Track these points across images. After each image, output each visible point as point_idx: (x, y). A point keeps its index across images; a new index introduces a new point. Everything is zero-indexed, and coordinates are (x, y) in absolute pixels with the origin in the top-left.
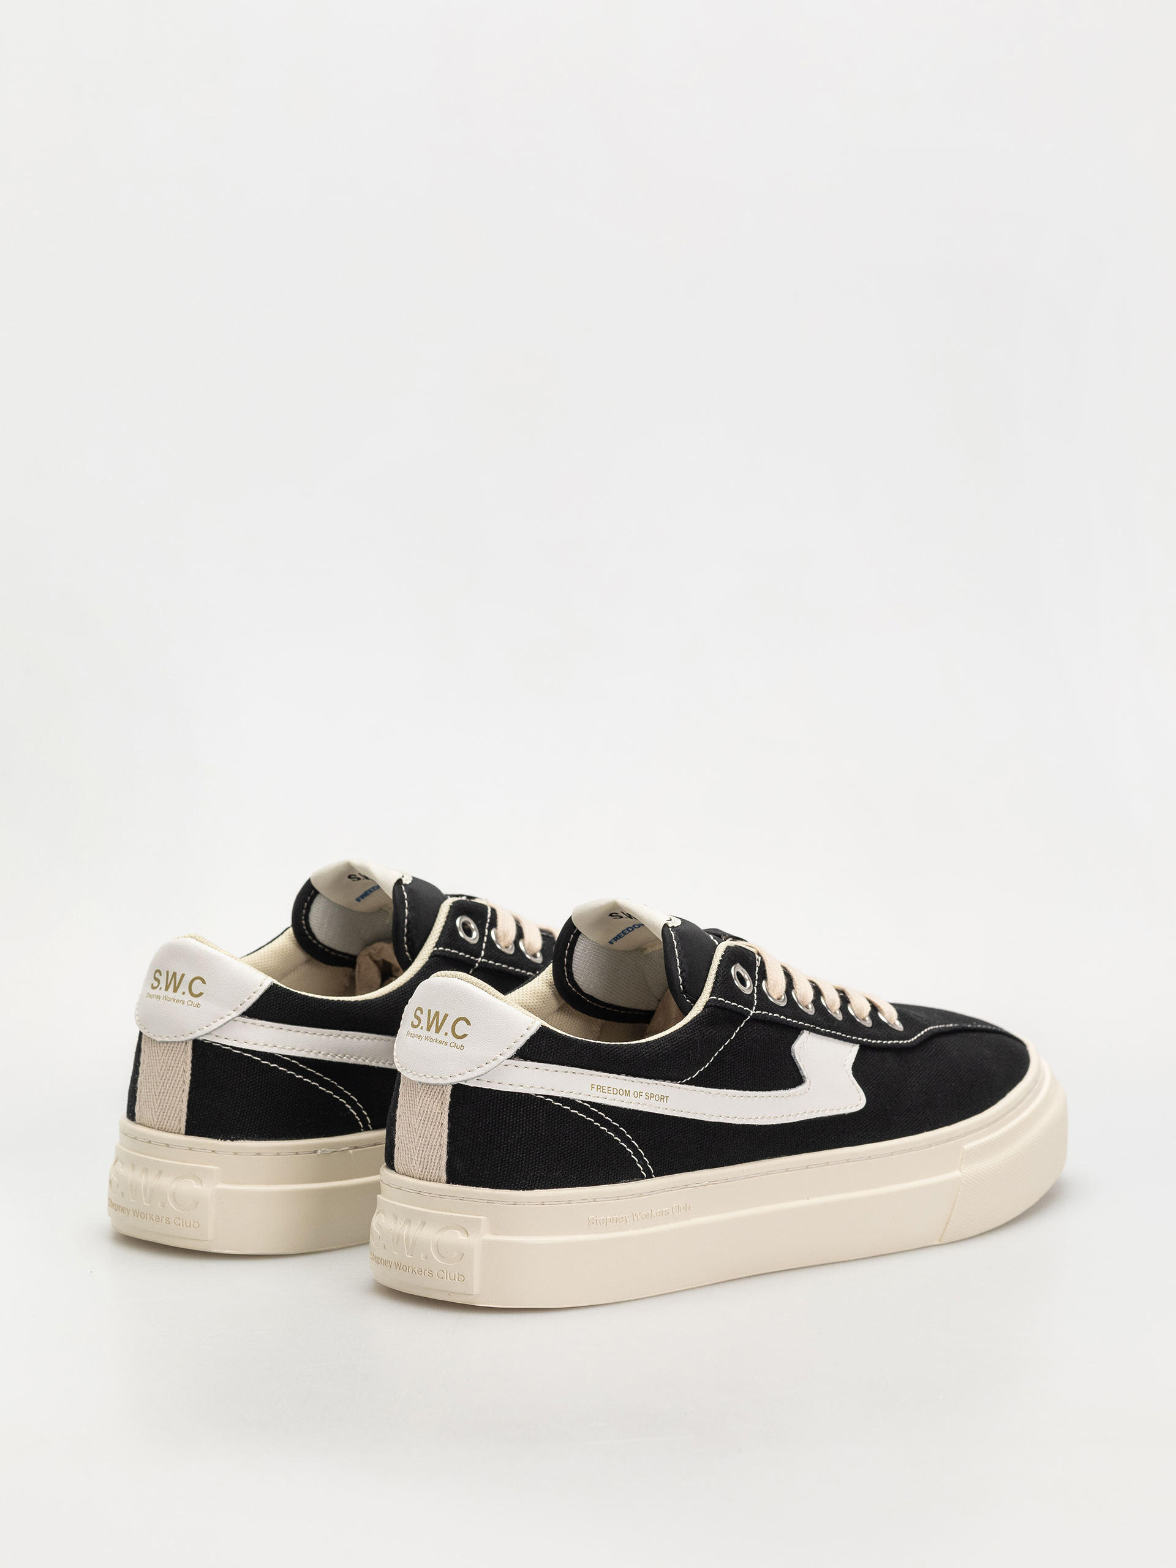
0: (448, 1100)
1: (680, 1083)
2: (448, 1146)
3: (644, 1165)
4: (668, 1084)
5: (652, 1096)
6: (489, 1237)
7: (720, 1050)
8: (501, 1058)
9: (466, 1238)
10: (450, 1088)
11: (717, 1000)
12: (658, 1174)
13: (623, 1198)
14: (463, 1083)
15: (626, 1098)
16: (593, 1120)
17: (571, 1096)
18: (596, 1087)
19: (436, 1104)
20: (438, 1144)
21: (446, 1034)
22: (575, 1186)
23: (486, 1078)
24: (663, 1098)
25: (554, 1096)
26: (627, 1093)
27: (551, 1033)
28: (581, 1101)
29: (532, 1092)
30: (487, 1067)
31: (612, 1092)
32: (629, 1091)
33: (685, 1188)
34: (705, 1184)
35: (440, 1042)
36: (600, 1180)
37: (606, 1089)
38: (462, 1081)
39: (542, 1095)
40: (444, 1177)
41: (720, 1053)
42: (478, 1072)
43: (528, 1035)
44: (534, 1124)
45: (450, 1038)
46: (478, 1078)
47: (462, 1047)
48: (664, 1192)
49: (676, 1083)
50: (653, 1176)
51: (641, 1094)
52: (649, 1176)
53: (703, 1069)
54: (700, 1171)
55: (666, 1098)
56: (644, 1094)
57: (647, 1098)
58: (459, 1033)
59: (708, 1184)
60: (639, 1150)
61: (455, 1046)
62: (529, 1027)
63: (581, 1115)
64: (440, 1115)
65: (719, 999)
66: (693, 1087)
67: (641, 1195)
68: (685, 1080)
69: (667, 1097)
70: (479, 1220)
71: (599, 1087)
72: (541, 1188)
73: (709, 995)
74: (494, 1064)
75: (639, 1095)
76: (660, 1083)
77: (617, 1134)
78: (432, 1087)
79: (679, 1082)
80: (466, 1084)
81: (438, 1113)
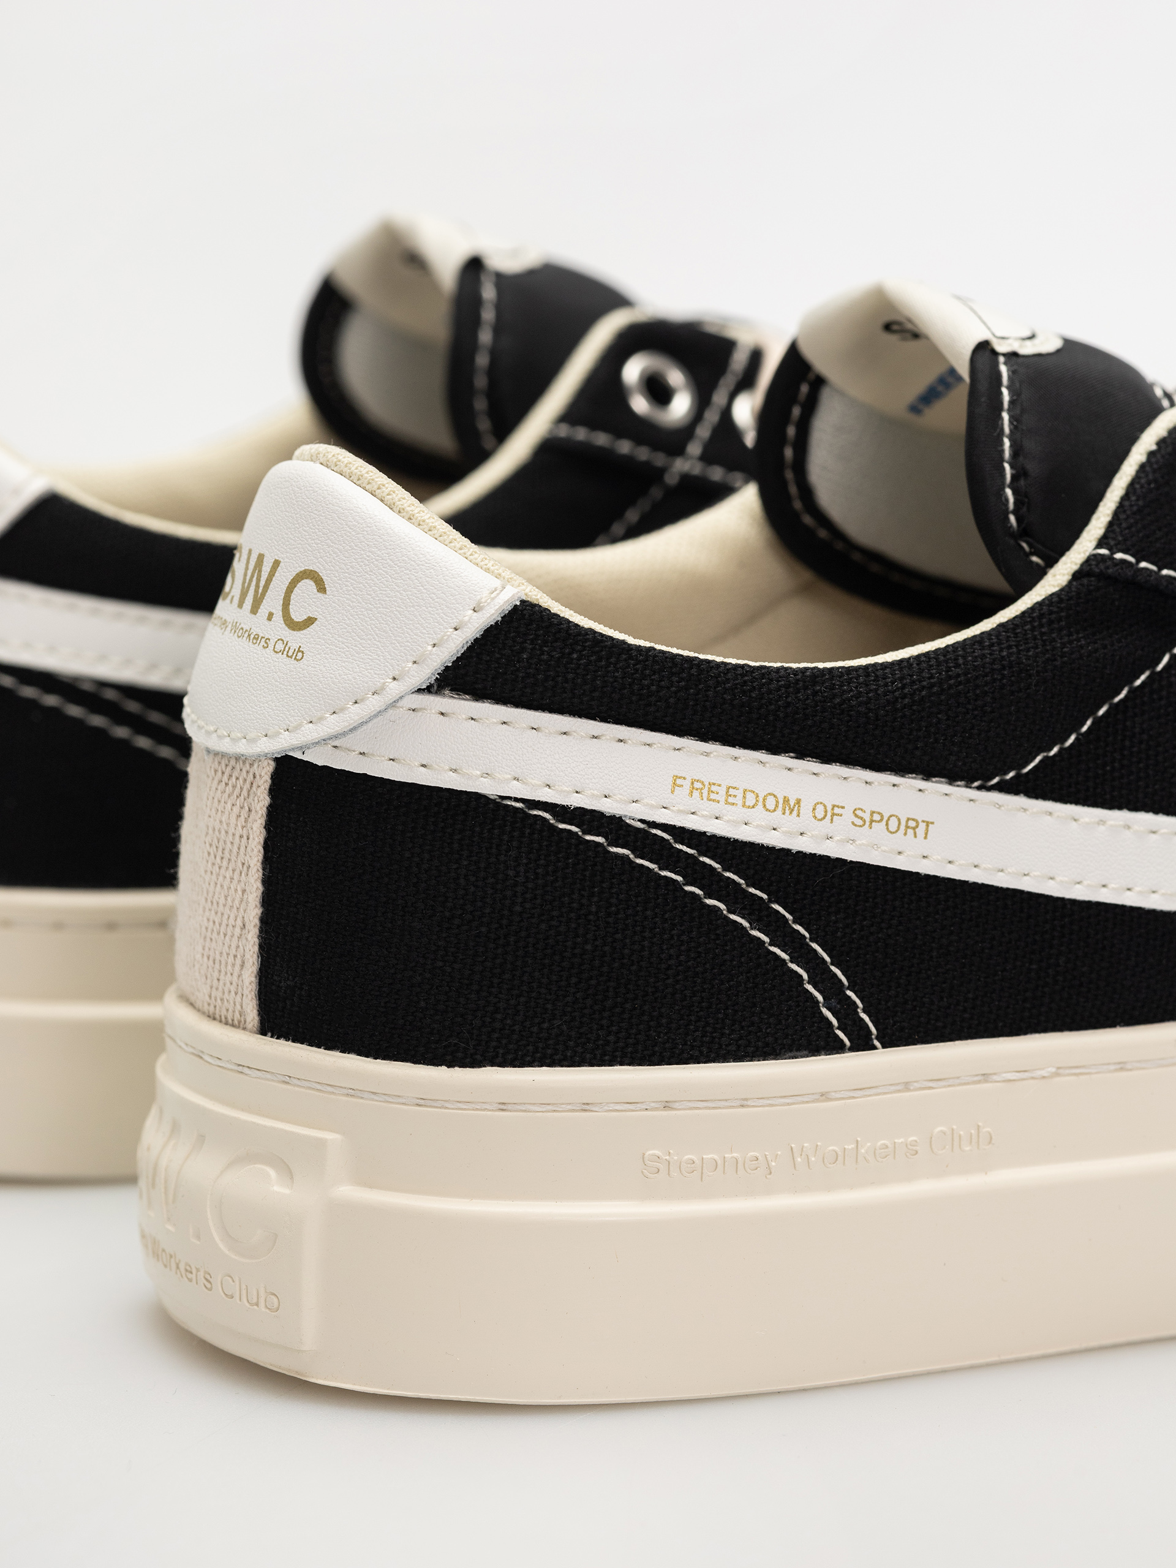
0: (262, 801)
1: (979, 788)
2: (261, 931)
3: (846, 1012)
4: (937, 788)
5: (877, 817)
6: (348, 1191)
7: (1117, 699)
8: (394, 689)
9: (287, 1191)
10: (269, 768)
11: (1111, 558)
12: (890, 1041)
13: (762, 1102)
14: (298, 755)
15: (788, 822)
16: (679, 878)
17: (609, 807)
18: (687, 784)
19: (236, 810)
20: (239, 923)
21: (270, 616)
22: (611, 1063)
23: (355, 742)
24: (911, 826)
25: (556, 805)
26: (791, 806)
27: (551, 624)
28: (642, 821)
29: (490, 788)
30: (355, 714)
31: (739, 800)
32: (798, 802)
33: (979, 1082)
34: (1044, 1073)
35: (256, 638)
36: (692, 1047)
37: (722, 791)
38: (293, 749)
39: (516, 800)
40: (252, 1016)
41: (1114, 708)
42: (332, 725)
43: (475, 625)
44: (491, 880)
45: (278, 629)
46: (336, 743)
47: (298, 654)
48: (908, 1090)
49: (967, 786)
50: (877, 1043)
51: (837, 810)
52: (862, 1043)
53: (1055, 750)
54: (1037, 1036)
55: (922, 826)
56: (848, 815)
57: (859, 822)
58: (297, 616)
59: (1057, 1074)
60: (833, 968)
61: (285, 651)
62: (479, 603)
63: (639, 861)
64: (244, 840)
65: (1119, 556)
66: (1021, 801)
67: (824, 1096)
68: (996, 780)
69: (928, 824)
70: (321, 1143)
71: (697, 785)
72: (502, 1065)
73: (1094, 543)
74: (374, 704)
75: (833, 813)
76: (911, 784)
77: (759, 920)
78: (233, 762)
79: (976, 784)
80: (305, 758)
81: (241, 837)
